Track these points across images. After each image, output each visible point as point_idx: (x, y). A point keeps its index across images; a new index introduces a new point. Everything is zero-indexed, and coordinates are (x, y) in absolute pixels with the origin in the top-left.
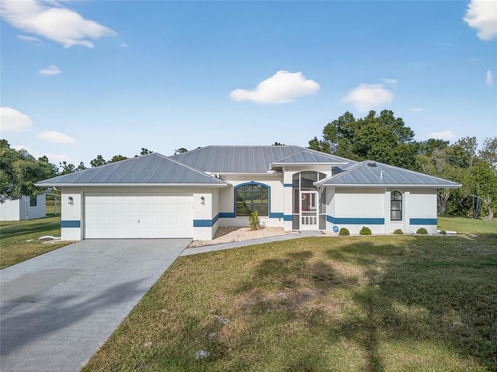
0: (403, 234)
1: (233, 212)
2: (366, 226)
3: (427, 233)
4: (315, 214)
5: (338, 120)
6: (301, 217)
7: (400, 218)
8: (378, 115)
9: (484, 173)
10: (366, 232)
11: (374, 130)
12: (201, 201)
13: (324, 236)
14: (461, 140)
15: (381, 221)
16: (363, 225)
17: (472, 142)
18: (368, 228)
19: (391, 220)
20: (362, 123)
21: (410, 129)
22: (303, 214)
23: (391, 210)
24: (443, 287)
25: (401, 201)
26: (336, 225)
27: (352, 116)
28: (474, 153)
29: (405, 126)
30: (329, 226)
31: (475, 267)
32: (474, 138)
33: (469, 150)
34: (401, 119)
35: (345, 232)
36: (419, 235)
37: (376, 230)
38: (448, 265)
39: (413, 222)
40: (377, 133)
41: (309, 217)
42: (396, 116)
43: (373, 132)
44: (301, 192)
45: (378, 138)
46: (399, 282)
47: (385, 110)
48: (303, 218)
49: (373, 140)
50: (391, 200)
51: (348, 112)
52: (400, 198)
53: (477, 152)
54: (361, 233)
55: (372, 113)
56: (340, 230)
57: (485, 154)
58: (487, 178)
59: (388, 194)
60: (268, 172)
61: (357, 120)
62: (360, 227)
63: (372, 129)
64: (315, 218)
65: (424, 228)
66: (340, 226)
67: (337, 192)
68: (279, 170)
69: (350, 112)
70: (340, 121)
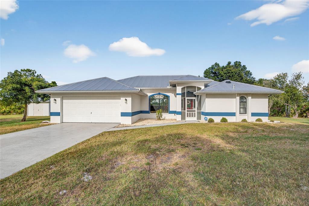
0: (247, 122)
1: (148, 110)
2: (224, 117)
3: (262, 121)
4: (195, 111)
5: (211, 67)
6: (186, 112)
7: (245, 112)
8: (232, 64)
9: (293, 92)
10: (224, 120)
11: (230, 71)
12: (125, 101)
13: (199, 123)
14: (279, 75)
15: (233, 114)
16: (223, 117)
17: (285, 75)
18: (225, 118)
19: (240, 114)
20: (224, 68)
21: (250, 71)
22: (188, 111)
23: (240, 108)
24: (281, 153)
25: (246, 102)
26: (206, 116)
27: (218, 65)
28: (287, 82)
29: (247, 70)
30: (203, 117)
31: (301, 140)
32: (286, 73)
33: (283, 80)
34: (245, 66)
35: (211, 121)
36: (257, 122)
37: (230, 119)
38: (280, 139)
39: (253, 115)
40: (232, 73)
41: (191, 112)
42: (242, 64)
43: (229, 72)
44: (186, 98)
45: (232, 75)
46: (246, 149)
47: (237, 61)
48: (188, 113)
49: (230, 76)
50: (240, 102)
51: (216, 63)
52: (245, 101)
53: (288, 81)
54: (221, 121)
55: (229, 63)
56: (208, 119)
57: (292, 82)
58: (294, 94)
59: (238, 98)
60: (168, 87)
61: (221, 67)
62: (221, 117)
63: (229, 70)
64: (195, 113)
65: (260, 118)
66: (209, 117)
67: (207, 97)
68: (174, 86)
69: (218, 63)
70: (212, 68)
